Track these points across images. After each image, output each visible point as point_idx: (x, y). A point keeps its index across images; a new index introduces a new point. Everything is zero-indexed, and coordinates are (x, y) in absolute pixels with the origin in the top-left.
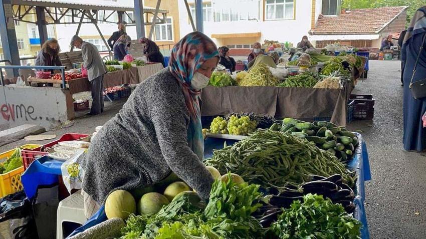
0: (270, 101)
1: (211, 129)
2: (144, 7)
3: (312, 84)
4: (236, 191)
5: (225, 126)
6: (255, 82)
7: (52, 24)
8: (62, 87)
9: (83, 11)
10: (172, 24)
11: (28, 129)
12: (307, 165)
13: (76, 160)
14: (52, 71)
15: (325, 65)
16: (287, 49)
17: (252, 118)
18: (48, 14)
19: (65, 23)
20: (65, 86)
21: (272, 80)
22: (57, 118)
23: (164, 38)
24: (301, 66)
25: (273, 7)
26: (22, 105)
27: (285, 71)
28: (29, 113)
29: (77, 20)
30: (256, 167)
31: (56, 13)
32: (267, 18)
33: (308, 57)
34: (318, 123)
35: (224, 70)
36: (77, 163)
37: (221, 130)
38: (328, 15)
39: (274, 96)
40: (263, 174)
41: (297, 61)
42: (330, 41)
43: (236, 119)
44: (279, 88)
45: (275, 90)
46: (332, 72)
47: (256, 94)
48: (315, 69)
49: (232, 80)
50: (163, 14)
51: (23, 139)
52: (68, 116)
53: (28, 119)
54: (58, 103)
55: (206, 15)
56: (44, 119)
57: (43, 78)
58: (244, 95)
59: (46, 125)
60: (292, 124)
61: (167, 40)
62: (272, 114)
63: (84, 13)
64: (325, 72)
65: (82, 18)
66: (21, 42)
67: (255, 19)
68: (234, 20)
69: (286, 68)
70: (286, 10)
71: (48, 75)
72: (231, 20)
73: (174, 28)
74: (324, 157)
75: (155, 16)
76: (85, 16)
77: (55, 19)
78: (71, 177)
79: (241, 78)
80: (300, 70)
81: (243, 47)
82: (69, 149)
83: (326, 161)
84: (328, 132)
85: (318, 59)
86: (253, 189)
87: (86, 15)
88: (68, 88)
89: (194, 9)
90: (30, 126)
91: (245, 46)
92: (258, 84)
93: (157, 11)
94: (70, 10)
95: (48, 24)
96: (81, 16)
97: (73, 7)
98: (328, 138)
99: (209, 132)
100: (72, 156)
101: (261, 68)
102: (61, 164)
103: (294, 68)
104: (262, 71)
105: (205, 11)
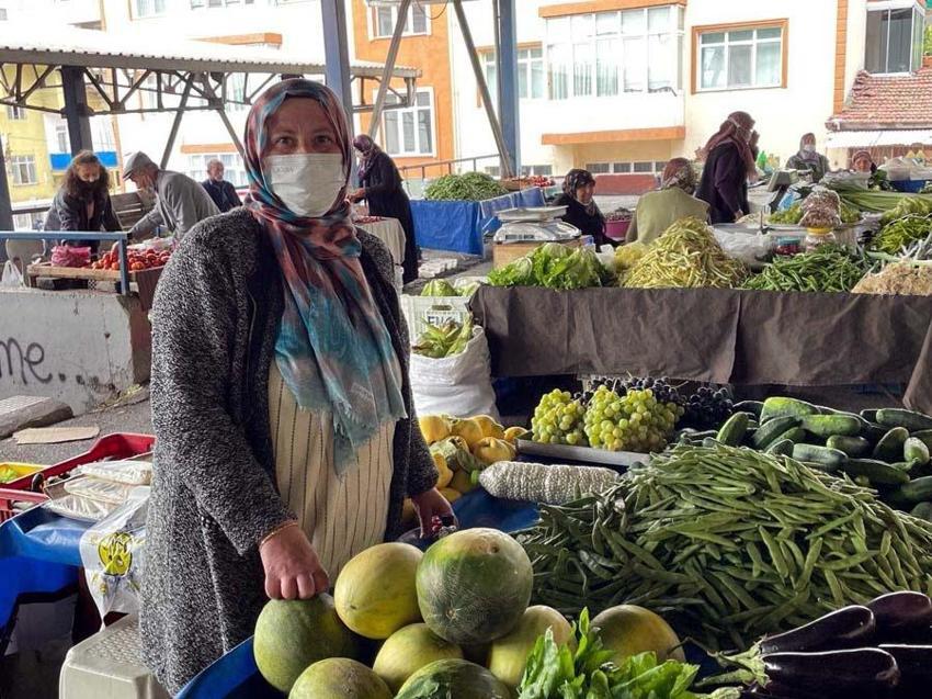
0: (715, 330)
1: (533, 430)
2: (353, 62)
3: (846, 282)
4: (612, 683)
5: (577, 422)
6: (670, 275)
7: (104, 113)
8: (119, 291)
9: (187, 77)
10: (431, 107)
11: (25, 409)
12: (853, 570)
13: (124, 523)
14: (94, 244)
15: (883, 222)
16: (762, 173)
17: (661, 396)
18: (93, 86)
19: (140, 111)
20: (128, 287)
21: (724, 270)
22: (105, 379)
23: (409, 148)
24: (809, 225)
25: (719, 52)
26: (11, 340)
27: (762, 242)
28: (31, 364)
29: (171, 101)
30: (678, 571)
31: (115, 84)
32: (703, 86)
33: (833, 200)
34: (879, 414)
35: (577, 237)
36: (129, 530)
37: (564, 433)
38: (883, 71)
39: (730, 316)
40: (702, 594)
41: (799, 211)
42: (889, 148)
43: (612, 400)
44: (743, 295)
45: (731, 302)
46: (907, 242)
47: (672, 310)
48: (853, 234)
49: (599, 268)
50: (407, 79)
51: (9, 440)
52: (135, 372)
53: (28, 380)
54: (107, 336)
55: (525, 82)
56: (71, 379)
57: (68, 266)
58: (636, 316)
59: (75, 398)
60: (791, 418)
61: (417, 153)
62: (722, 371)
63: (189, 84)
64: (887, 244)
65: (185, 95)
66: (28, 163)
67: (666, 89)
68: (608, 93)
69: (764, 232)
70: (757, 60)
71: (84, 256)
72: (599, 94)
73: (438, 118)
74: (910, 540)
75: (385, 85)
76: (193, 91)
77: (112, 100)
78: (108, 573)
79: (627, 262)
80: (808, 239)
81: (632, 168)
82: (107, 486)
83: (918, 555)
84: (912, 444)
85: (863, 202)
86: (671, 679)
87: (195, 88)
88: (135, 293)
89: (494, 63)
90: (33, 401)
91: (638, 167)
92: (679, 281)
93: (389, 71)
94: (153, 75)
95: (92, 115)
96: (182, 92)
97: (159, 67)
98: (916, 466)
99: (529, 437)
100: (115, 508)
101: (688, 234)
102: (79, 535)
103: (789, 233)
104: (691, 242)
105: (525, 70)
